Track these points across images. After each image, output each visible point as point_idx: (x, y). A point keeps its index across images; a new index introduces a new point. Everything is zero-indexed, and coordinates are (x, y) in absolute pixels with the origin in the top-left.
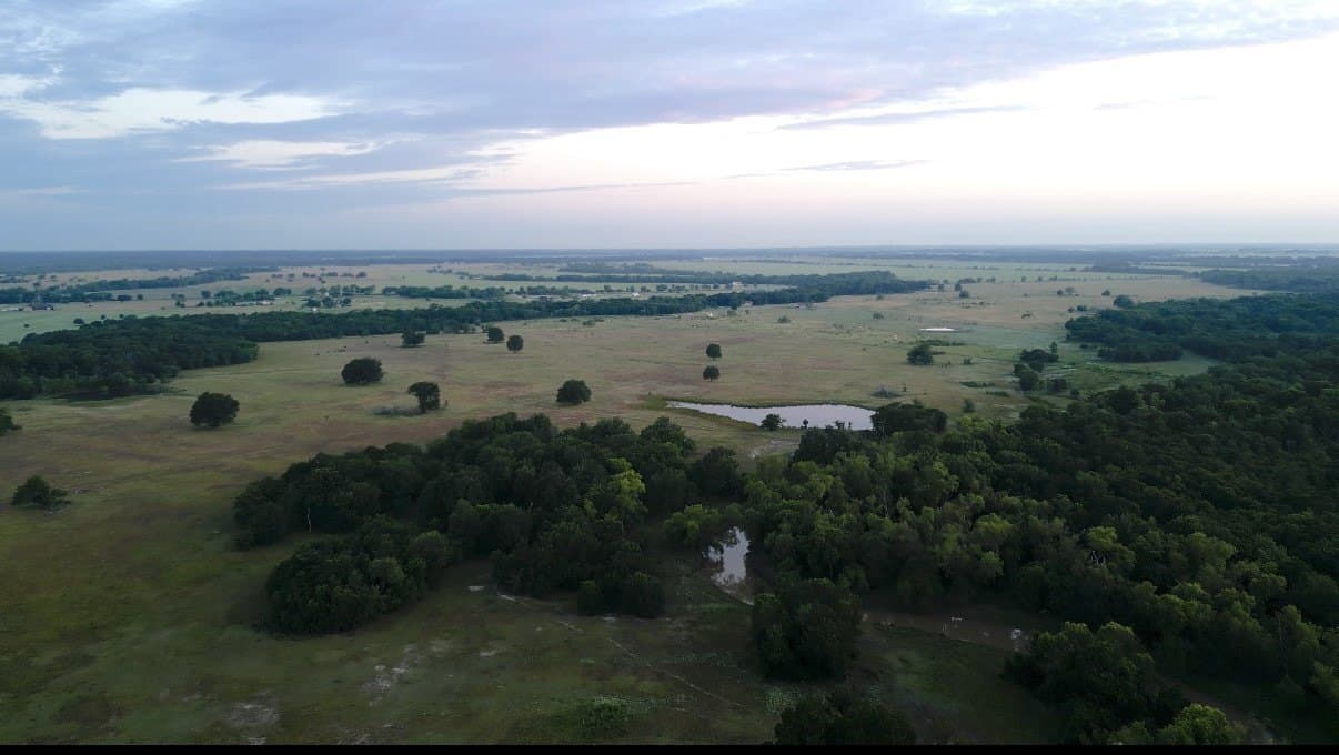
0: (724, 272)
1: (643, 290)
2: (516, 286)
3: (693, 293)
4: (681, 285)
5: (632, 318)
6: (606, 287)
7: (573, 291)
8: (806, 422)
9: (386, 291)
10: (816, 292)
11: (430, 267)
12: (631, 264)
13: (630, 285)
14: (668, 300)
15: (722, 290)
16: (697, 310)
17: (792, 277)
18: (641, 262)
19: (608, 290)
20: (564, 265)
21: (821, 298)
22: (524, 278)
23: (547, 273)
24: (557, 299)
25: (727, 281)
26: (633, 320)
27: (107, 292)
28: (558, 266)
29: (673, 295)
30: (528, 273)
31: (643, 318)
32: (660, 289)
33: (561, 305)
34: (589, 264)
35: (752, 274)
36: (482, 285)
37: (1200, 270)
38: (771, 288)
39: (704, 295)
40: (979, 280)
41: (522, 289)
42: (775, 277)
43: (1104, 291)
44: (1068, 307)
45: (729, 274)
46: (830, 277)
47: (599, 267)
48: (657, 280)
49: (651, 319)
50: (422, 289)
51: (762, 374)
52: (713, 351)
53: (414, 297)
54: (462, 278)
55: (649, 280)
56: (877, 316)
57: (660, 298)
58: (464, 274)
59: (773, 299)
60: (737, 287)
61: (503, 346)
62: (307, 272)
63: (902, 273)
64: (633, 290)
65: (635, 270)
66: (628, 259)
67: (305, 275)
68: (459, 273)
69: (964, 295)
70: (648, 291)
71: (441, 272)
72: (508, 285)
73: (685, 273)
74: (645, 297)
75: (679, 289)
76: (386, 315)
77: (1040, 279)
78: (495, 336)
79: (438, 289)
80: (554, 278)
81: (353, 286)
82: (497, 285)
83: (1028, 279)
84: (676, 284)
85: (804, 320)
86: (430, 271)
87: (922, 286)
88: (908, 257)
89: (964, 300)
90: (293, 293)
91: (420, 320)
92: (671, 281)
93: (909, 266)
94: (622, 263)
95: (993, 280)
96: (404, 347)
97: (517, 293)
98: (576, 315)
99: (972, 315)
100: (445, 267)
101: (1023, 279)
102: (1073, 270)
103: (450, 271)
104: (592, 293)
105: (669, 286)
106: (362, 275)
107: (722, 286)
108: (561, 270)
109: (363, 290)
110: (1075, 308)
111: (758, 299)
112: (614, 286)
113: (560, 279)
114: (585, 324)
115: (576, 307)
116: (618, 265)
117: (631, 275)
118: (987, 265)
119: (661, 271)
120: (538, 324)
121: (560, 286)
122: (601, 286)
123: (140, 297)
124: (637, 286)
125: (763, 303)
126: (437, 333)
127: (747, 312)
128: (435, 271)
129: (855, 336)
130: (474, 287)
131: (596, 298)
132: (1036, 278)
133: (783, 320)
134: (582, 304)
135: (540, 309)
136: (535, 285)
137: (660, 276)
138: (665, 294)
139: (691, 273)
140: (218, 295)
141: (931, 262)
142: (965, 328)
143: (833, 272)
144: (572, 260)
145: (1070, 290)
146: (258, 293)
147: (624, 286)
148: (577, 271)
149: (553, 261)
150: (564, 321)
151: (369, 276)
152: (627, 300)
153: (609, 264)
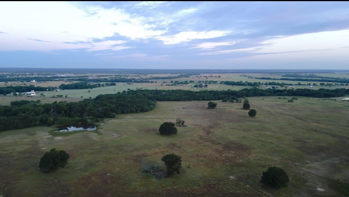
1: (314, 84)
2: (264, 81)
4: (331, 83)
7: (286, 84)
9: (221, 83)
11: (241, 74)
13: (308, 82)
14: (327, 90)
19: (299, 84)
20: (284, 74)
22: (269, 79)
23: (277, 77)
24: (280, 88)
27: (148, 80)
28: (282, 75)
29: (329, 88)
30: (270, 77)
32: (322, 85)
33: (280, 91)
34: (292, 74)
36: (252, 81)
39: (344, 89)
41: (266, 83)
47: (296, 75)
48: (319, 81)
50: (233, 82)
53: (229, 85)
55: (316, 81)
57: (323, 89)
58: (250, 77)
62: (205, 76)
64: (310, 85)
65: (309, 77)
68: (248, 76)
70: (317, 85)
72: (262, 81)
74: (315, 88)
75: (330, 85)
78: (246, 106)
79: (237, 82)
80: (279, 79)
81: (211, 81)
82: (258, 81)
84: (328, 83)
86: (240, 76)
90: (194, 82)
91: (221, 96)
92: (326, 81)
94: (305, 74)
96: (208, 108)
97: (265, 84)
98: (286, 95)
100: (246, 74)
103: (246, 76)
104: (293, 85)
105: (326, 83)
106: (219, 77)
109: (214, 82)
112: (302, 83)
113: (281, 79)
114: (289, 101)
115: (286, 92)
116: (303, 74)
117: (308, 78)
121: (281, 82)
122: (297, 82)
123: (156, 82)
124: (312, 83)
126: (226, 101)
128: (242, 76)
130: (250, 82)
131: (295, 88)
134: (289, 91)
135: (270, 92)
137: (320, 79)
138: (324, 87)
139: (333, 78)
140: (175, 82)
144: (287, 72)
146: (185, 82)
147: (306, 83)
148: (288, 76)
149: (280, 73)
151: (221, 77)
152: (308, 90)
153: (300, 74)
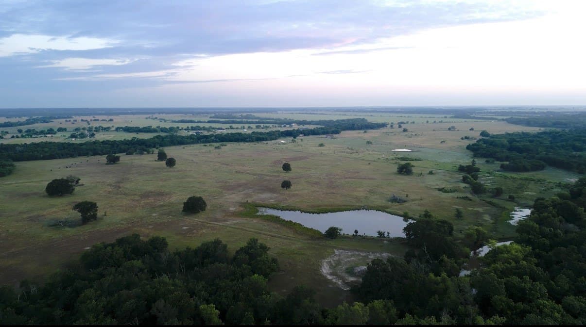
0: (288, 119)
1: (249, 127)
2: (185, 126)
3: (274, 130)
4: (268, 125)
5: (242, 144)
6: (230, 126)
7: (214, 128)
8: (356, 232)
9: (118, 129)
10: (333, 129)
11: (147, 116)
12: (245, 114)
13: (243, 125)
14: (261, 134)
15: (288, 128)
16: (276, 139)
17: (320, 121)
18: (249, 114)
19: (232, 128)
20: (213, 115)
21: (337, 132)
22: (191, 122)
23: (202, 119)
24: (206, 133)
25: (290, 123)
26: (243, 145)
28: (210, 115)
29: (264, 131)
30: (193, 119)
31: (247, 143)
32: (258, 127)
33: (206, 137)
35: (301, 120)
36: (168, 125)
37: (505, 118)
38: (312, 127)
39: (279, 131)
40: (407, 122)
41: (188, 127)
42: (312, 121)
43: (470, 128)
44: (461, 137)
45: (290, 120)
46: (338, 121)
47: (229, 116)
48: (257, 123)
49: (252, 144)
50: (136, 128)
51: (316, 183)
52: (286, 167)
53: (131, 132)
54: (161, 121)
55: (252, 123)
56: (369, 143)
57: (257, 133)
58: (162, 119)
59: (313, 133)
60: (295, 127)
61: (164, 163)
62: (83, 119)
63: (371, 119)
64: (244, 128)
65: (246, 117)
66: (243, 112)
67: (82, 120)
68: (160, 119)
69: (405, 130)
70: (252, 128)
71: (152, 118)
72: (181, 125)
73: (269, 119)
74: (250, 132)
75: (267, 127)
76: (107, 144)
77: (435, 122)
78: (162, 156)
79: (144, 128)
80: (206, 121)
81: (100, 127)
82: (175, 125)
83: (429, 122)
84: (265, 125)
85: (332, 145)
86: (147, 118)
87: (383, 125)
88: (370, 112)
89: (406, 133)
90: (68, 130)
91: (123, 147)
92: (263, 123)
93: (372, 116)
94: (241, 114)
95: (413, 123)
96: (107, 164)
97: (185, 129)
98: (213, 142)
99: (416, 141)
100: (154, 116)
101: (427, 122)
102: (446, 117)
103: (156, 118)
104: (224, 129)
105: (262, 125)
106: (111, 120)
107: (288, 126)
108: (211, 118)
109: (105, 129)
110: (464, 137)
111: (307, 133)
112: (234, 126)
113: (209, 122)
114: (216, 148)
115: (213, 138)
116: (238, 115)
117: (244, 120)
118: (407, 115)
119: (258, 118)
120: (192, 148)
121: (207, 125)
122: (228, 126)
124: (246, 126)
125: (308, 135)
126: (132, 154)
127: (302, 140)
128: (149, 118)
129: (361, 155)
130: (163, 127)
131: (225, 132)
132: (433, 121)
133: (321, 145)
134: (216, 136)
135: (194, 139)
136: (194, 125)
137: (257, 120)
138: (259, 130)
139: (273, 119)
140: (26, 132)
141: (381, 114)
142: (416, 150)
143: (340, 119)
144: (217, 112)
145: (453, 127)
146: (48, 130)
147: (239, 126)
148: (218, 118)
149: (208, 113)
150: (206, 146)
151: (115, 120)
152: (239, 134)
153: (234, 115)
